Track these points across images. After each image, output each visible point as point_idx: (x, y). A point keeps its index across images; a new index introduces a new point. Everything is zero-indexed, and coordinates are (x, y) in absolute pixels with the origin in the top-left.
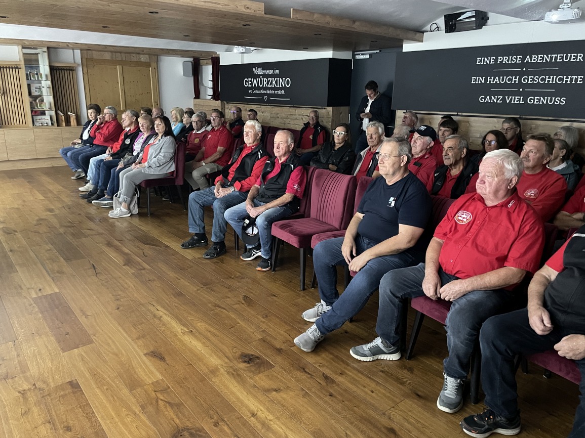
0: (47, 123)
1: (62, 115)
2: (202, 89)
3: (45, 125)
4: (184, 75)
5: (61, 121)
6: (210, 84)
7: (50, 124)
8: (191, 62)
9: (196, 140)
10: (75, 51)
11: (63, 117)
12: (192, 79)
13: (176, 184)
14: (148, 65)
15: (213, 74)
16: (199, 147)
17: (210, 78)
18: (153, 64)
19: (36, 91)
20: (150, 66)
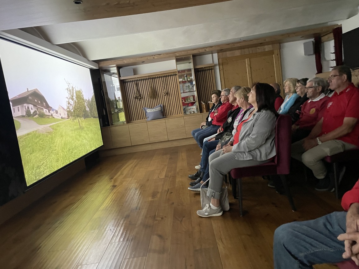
0: (193, 111)
1: (204, 104)
2: (324, 64)
3: (192, 113)
4: (305, 54)
5: (203, 109)
6: (333, 57)
7: (196, 112)
8: (313, 41)
9: (312, 110)
10: (214, 55)
11: (204, 105)
12: (313, 57)
13: (278, 173)
14: (271, 53)
15: (335, 46)
16: (315, 118)
17: (333, 50)
18: (276, 52)
19: (186, 89)
20: (273, 54)
